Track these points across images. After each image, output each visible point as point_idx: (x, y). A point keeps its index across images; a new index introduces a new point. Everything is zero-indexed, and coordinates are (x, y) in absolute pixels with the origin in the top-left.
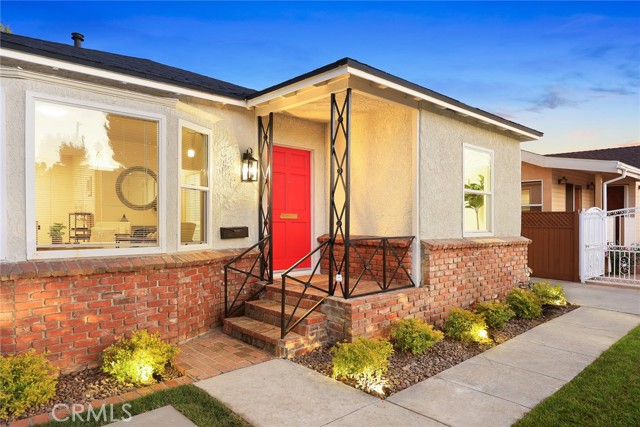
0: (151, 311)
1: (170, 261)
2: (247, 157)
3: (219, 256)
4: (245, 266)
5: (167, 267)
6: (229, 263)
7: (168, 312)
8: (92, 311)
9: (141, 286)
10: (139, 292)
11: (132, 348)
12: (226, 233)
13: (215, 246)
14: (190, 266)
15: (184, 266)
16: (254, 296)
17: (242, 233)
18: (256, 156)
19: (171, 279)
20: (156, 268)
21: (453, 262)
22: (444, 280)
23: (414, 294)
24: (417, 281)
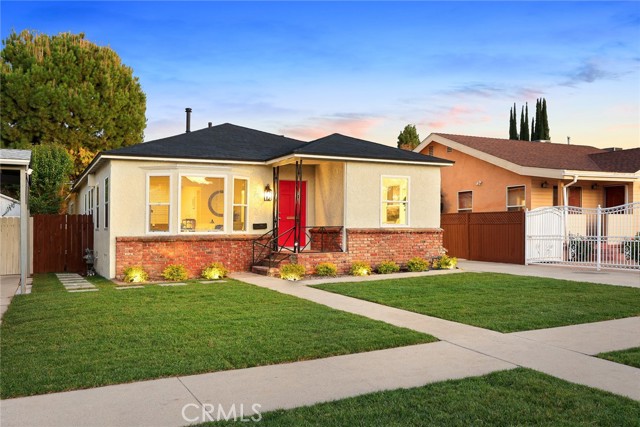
0: (220, 258)
1: (228, 237)
2: (267, 188)
3: (251, 237)
4: (265, 242)
5: (226, 240)
6: (255, 240)
8: (198, 255)
9: (217, 247)
10: (215, 249)
11: (212, 267)
12: (256, 227)
13: (249, 232)
14: (236, 240)
15: (234, 240)
16: (268, 257)
17: (264, 226)
18: (272, 188)
19: (228, 245)
20: (222, 240)
21: (367, 240)
22: (360, 249)
23: (337, 254)
24: (344, 249)
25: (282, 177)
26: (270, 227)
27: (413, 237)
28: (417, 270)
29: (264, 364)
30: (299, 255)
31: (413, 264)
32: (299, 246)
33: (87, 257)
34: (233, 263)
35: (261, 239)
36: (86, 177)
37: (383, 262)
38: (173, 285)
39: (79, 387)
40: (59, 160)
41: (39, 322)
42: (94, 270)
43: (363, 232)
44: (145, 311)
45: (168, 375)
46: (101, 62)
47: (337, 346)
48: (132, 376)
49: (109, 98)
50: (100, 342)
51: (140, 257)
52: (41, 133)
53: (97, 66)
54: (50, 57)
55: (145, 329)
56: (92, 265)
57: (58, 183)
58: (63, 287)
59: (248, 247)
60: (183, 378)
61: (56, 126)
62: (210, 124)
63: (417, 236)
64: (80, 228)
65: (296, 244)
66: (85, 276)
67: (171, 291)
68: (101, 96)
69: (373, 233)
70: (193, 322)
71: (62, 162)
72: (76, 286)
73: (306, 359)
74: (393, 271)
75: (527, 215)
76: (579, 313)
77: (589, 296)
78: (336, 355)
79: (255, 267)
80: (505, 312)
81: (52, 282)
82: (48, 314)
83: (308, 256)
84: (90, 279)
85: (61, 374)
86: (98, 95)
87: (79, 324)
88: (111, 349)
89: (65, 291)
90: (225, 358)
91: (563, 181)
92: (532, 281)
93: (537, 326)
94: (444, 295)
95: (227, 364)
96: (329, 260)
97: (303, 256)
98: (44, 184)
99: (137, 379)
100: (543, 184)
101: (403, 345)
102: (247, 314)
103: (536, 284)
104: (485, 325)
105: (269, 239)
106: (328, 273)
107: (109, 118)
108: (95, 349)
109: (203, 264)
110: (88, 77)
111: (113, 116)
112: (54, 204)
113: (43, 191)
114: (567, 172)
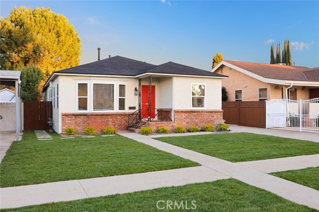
0: (112, 124)
1: (116, 113)
2: (136, 90)
3: (128, 114)
4: (134, 116)
5: (115, 115)
7: (116, 124)
9: (111, 118)
10: (110, 119)
12: (130, 108)
13: (127, 110)
14: (120, 115)
16: (136, 123)
17: (134, 108)
18: (138, 89)
19: (116, 118)
21: (184, 115)
22: (181, 120)
23: (169, 122)
24: (173, 120)
25: (143, 84)
26: (137, 108)
27: (207, 114)
28: (209, 131)
29: (117, 175)
30: (150, 123)
31: (207, 128)
32: (150, 118)
33: (49, 122)
34: (118, 126)
35: (133, 114)
36: (49, 83)
37: (192, 127)
38: (88, 137)
39: (35, 183)
40: (36, 73)
41: (22, 154)
42: (52, 129)
43: (182, 112)
44: (71, 150)
45: (74, 179)
46: (58, 23)
47: (152, 167)
48: (58, 179)
49: (62, 41)
50: (48, 164)
51: (74, 123)
52: (29, 58)
53: (56, 25)
54: (33, 20)
55: (69, 158)
56: (52, 126)
57: (36, 85)
58: (36, 138)
59: (127, 118)
60: (80, 180)
61: (36, 55)
62: (110, 56)
63: (210, 113)
64: (46, 108)
65: (149, 117)
66: (48, 132)
67: (86, 140)
68: (59, 40)
69: (187, 112)
70: (92, 156)
71: (38, 75)
72: (42, 137)
73: (137, 173)
74: (197, 131)
75: (266, 103)
76: (275, 153)
77: (284, 145)
78: (151, 171)
79: (129, 128)
80: (239, 153)
81: (32, 135)
82: (27, 151)
83: (155, 123)
84: (50, 133)
85: (28, 177)
86: (57, 39)
87: (40, 156)
88: (52, 167)
89: (37, 140)
90: (101, 172)
91: (285, 86)
92: (262, 137)
93: (251, 159)
94: (215, 144)
95: (101, 174)
96: (165, 125)
97: (152, 123)
98: (29, 85)
99: (60, 180)
100: (277, 87)
101: (184, 167)
102: (118, 152)
103: (263, 139)
104: (226, 158)
105: (137, 114)
106: (164, 132)
107: (63, 51)
108: (44, 167)
109: (104, 127)
110: (52, 30)
111: (65, 50)
112: (35, 95)
113: (29, 89)
114: (287, 82)
